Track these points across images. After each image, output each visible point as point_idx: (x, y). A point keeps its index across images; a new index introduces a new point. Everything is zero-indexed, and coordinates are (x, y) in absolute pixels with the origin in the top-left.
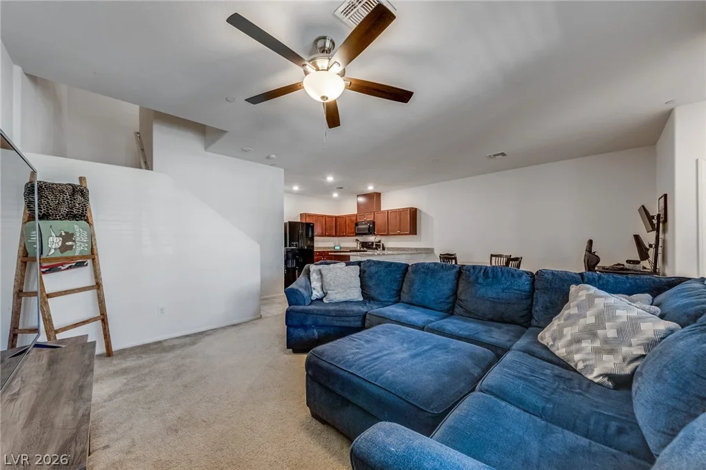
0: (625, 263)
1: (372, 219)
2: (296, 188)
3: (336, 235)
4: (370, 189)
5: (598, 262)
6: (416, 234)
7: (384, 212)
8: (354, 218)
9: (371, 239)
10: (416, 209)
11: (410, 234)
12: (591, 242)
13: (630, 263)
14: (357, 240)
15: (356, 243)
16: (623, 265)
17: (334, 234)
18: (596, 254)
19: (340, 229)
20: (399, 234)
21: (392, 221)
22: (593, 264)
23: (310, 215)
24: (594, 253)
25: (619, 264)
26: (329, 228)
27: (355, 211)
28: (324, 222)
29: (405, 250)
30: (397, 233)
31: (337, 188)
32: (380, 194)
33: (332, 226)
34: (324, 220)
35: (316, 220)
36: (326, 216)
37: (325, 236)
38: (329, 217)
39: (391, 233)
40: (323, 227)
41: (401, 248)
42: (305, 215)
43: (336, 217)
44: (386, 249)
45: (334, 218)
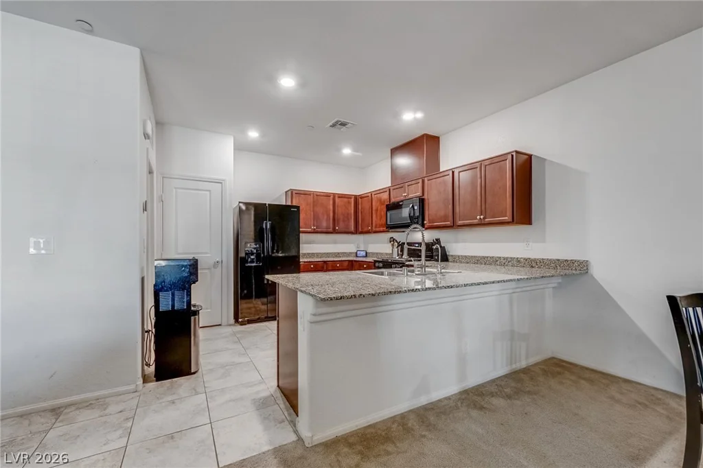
1: (419, 194)
2: (253, 134)
3: (357, 231)
4: (411, 118)
6: (529, 222)
7: (444, 174)
8: (385, 196)
9: (418, 236)
10: (530, 156)
11: (513, 222)
14: (392, 240)
15: (390, 245)
17: (352, 229)
19: (363, 220)
20: (481, 224)
21: (464, 194)
23: (300, 193)
26: (341, 217)
27: (387, 182)
28: (331, 207)
29: (498, 263)
30: (475, 221)
31: (333, 126)
32: (438, 138)
33: (348, 214)
34: (331, 202)
35: (314, 202)
36: (334, 195)
37: (334, 232)
38: (342, 196)
39: (460, 222)
40: (328, 216)
41: (487, 257)
42: (290, 192)
43: (356, 198)
44: (450, 258)
45: (353, 200)
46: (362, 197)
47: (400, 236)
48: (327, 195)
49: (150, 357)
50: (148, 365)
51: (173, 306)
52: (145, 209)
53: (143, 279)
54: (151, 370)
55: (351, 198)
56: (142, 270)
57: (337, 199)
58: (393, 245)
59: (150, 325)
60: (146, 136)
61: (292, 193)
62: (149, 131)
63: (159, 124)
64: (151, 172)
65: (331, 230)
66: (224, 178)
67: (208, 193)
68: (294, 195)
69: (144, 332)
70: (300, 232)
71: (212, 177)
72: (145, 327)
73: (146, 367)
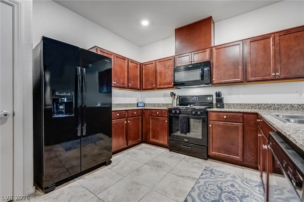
3: (141, 88)
14: (173, 94)
17: (138, 86)
19: (147, 80)
26: (132, 77)
28: (126, 69)
29: (272, 108)
33: (137, 76)
34: (126, 65)
35: (114, 61)
36: (128, 59)
37: (128, 87)
38: (132, 61)
41: (262, 104)
42: (95, 49)
43: (141, 65)
45: (139, 65)
46: (145, 64)
48: (124, 59)
55: (138, 64)
57: (130, 63)
61: (97, 50)
65: (126, 86)
68: (99, 52)
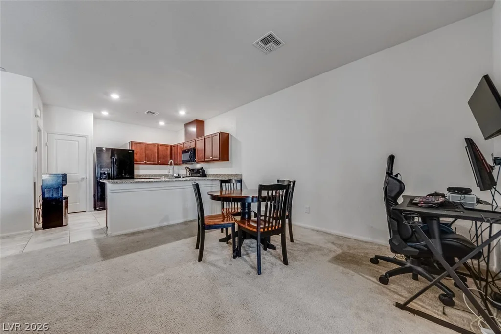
0: (446, 193)
1: (194, 146)
5: (402, 190)
6: (228, 159)
7: (201, 139)
8: (182, 146)
10: (229, 134)
11: (220, 160)
12: (392, 158)
13: (454, 192)
14: (187, 167)
15: (185, 169)
16: (443, 196)
18: (399, 178)
19: (174, 158)
20: (212, 161)
21: (207, 147)
22: (393, 195)
23: (136, 143)
24: (397, 176)
25: (436, 195)
26: (162, 156)
27: (183, 140)
28: (156, 151)
30: (210, 159)
31: (148, 113)
32: (203, 121)
34: (156, 149)
35: (145, 148)
36: (158, 145)
37: (158, 164)
38: (162, 146)
39: (206, 160)
40: (154, 156)
42: (130, 143)
43: (171, 147)
44: (207, 176)
47: (190, 166)
48: (154, 145)
49: (39, 219)
50: (39, 224)
51: (53, 195)
52: (36, 150)
53: (35, 183)
54: (40, 225)
55: (168, 147)
56: (34, 179)
57: (159, 146)
58: (187, 170)
59: (39, 205)
60: (36, 116)
61: (132, 143)
62: (38, 113)
63: (45, 105)
64: (39, 130)
65: (156, 163)
66: (86, 134)
67: (77, 142)
68: (133, 144)
69: (35, 208)
70: (134, 163)
71: (81, 134)
72: (36, 206)
73: (37, 224)
